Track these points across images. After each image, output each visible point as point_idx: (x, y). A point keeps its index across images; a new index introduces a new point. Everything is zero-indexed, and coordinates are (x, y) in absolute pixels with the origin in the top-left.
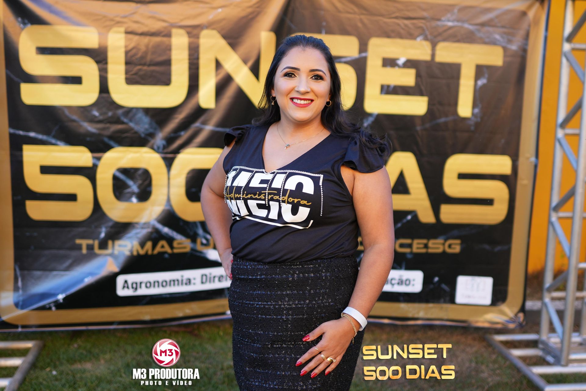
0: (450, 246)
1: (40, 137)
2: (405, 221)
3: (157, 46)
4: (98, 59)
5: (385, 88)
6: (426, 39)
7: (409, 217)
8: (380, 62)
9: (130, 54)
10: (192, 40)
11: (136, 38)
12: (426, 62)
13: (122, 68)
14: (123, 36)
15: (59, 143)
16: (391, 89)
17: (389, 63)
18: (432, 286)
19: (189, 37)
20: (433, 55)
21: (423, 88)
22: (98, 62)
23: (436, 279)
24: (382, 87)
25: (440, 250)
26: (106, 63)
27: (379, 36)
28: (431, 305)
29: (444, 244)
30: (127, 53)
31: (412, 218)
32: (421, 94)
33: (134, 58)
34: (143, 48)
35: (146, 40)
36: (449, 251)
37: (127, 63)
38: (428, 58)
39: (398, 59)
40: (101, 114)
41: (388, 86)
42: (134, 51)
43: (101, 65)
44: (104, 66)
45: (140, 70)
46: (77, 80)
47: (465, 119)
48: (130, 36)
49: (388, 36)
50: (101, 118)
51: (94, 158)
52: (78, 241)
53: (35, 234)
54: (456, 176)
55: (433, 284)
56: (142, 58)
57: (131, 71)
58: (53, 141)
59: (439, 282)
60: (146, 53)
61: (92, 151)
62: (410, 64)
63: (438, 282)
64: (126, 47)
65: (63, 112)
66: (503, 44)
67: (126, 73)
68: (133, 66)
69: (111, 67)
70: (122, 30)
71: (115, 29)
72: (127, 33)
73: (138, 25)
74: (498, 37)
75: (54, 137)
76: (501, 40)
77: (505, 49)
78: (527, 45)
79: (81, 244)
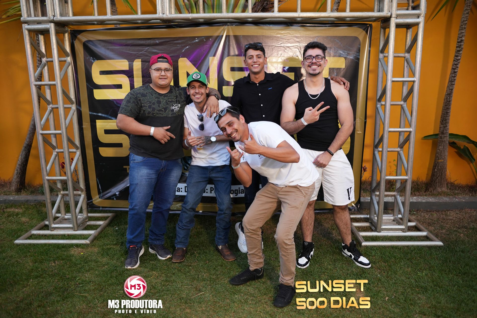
1: (104, 115)
4: (129, 75)
13: (141, 79)
14: (141, 63)
15: (112, 118)
22: (128, 77)
26: (133, 77)
30: (142, 72)
33: (145, 74)
37: (143, 77)
43: (130, 78)
45: (149, 79)
46: (119, 87)
48: (144, 63)
52: (124, 167)
53: (104, 164)
58: (110, 117)
62: (291, 69)
64: (142, 68)
65: (114, 102)
66: (345, 56)
67: (143, 82)
68: (146, 78)
69: (135, 79)
70: (140, 60)
71: (136, 60)
72: (142, 61)
73: (148, 57)
74: (341, 52)
75: (110, 115)
76: (343, 54)
77: (345, 58)
78: (359, 56)
79: (126, 168)
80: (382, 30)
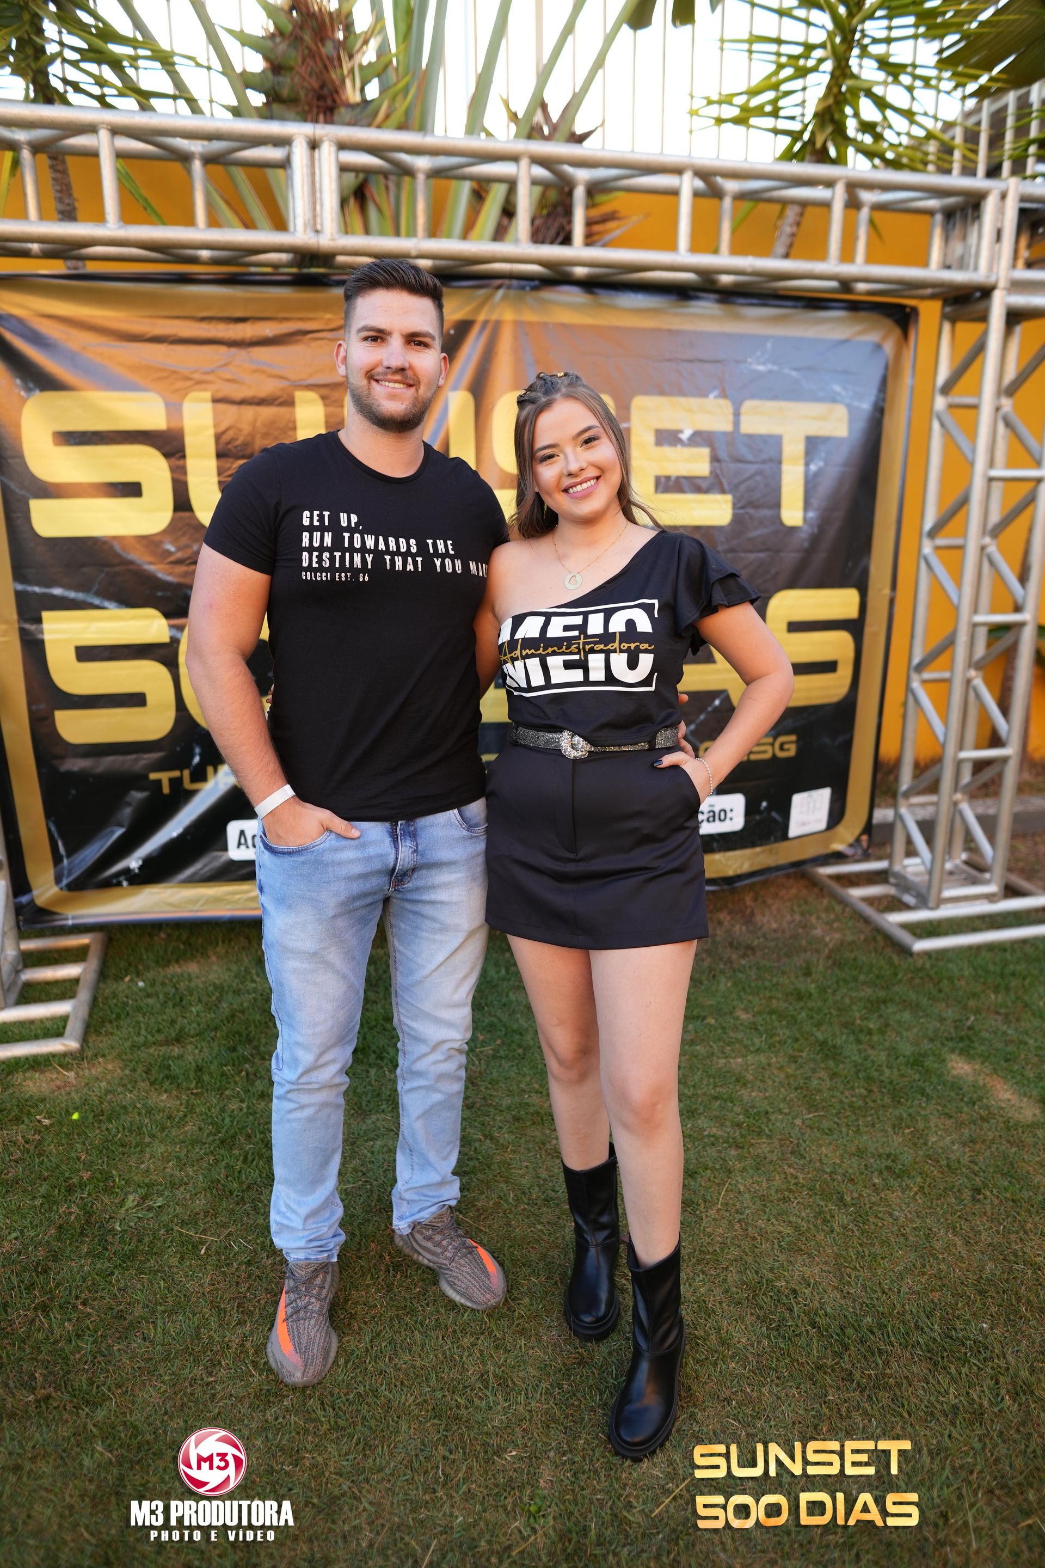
0: (782, 748)
1: (73, 595)
2: (710, 709)
3: (272, 423)
4: (168, 449)
5: (663, 480)
6: (724, 395)
7: (717, 702)
8: (651, 438)
9: (226, 438)
10: (331, 409)
11: (233, 409)
12: (725, 434)
13: (212, 463)
14: (209, 406)
15: (106, 604)
16: (671, 483)
17: (667, 438)
18: (758, 817)
19: (325, 405)
20: (737, 423)
21: (724, 480)
22: (167, 455)
23: (764, 804)
24: (658, 480)
25: (768, 756)
26: (184, 457)
27: (646, 393)
28: (758, 849)
29: (772, 745)
30: (218, 437)
31: (721, 703)
32: (723, 491)
33: (230, 446)
34: (246, 428)
35: (249, 412)
36: (781, 754)
37: (220, 455)
38: (728, 427)
39: (681, 431)
40: (179, 549)
41: (668, 478)
42: (231, 434)
43: (173, 460)
44: (181, 463)
46: (132, 490)
47: (793, 529)
48: (222, 407)
49: (662, 393)
50: (179, 555)
51: (171, 627)
52: (153, 776)
54: (784, 626)
55: (759, 812)
56: (245, 445)
57: (229, 469)
58: (97, 601)
59: (768, 809)
60: (252, 435)
61: (167, 615)
62: (700, 438)
63: (766, 808)
64: (215, 426)
65: (112, 548)
66: (847, 401)
67: (219, 474)
68: (230, 460)
69: (192, 464)
70: (207, 395)
71: (194, 395)
72: (215, 401)
73: (235, 386)
74: (837, 388)
75: (98, 594)
76: (843, 393)
77: (850, 408)
78: (884, 400)
79: (159, 782)
80: (947, 327)
